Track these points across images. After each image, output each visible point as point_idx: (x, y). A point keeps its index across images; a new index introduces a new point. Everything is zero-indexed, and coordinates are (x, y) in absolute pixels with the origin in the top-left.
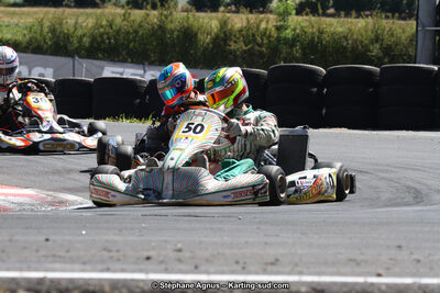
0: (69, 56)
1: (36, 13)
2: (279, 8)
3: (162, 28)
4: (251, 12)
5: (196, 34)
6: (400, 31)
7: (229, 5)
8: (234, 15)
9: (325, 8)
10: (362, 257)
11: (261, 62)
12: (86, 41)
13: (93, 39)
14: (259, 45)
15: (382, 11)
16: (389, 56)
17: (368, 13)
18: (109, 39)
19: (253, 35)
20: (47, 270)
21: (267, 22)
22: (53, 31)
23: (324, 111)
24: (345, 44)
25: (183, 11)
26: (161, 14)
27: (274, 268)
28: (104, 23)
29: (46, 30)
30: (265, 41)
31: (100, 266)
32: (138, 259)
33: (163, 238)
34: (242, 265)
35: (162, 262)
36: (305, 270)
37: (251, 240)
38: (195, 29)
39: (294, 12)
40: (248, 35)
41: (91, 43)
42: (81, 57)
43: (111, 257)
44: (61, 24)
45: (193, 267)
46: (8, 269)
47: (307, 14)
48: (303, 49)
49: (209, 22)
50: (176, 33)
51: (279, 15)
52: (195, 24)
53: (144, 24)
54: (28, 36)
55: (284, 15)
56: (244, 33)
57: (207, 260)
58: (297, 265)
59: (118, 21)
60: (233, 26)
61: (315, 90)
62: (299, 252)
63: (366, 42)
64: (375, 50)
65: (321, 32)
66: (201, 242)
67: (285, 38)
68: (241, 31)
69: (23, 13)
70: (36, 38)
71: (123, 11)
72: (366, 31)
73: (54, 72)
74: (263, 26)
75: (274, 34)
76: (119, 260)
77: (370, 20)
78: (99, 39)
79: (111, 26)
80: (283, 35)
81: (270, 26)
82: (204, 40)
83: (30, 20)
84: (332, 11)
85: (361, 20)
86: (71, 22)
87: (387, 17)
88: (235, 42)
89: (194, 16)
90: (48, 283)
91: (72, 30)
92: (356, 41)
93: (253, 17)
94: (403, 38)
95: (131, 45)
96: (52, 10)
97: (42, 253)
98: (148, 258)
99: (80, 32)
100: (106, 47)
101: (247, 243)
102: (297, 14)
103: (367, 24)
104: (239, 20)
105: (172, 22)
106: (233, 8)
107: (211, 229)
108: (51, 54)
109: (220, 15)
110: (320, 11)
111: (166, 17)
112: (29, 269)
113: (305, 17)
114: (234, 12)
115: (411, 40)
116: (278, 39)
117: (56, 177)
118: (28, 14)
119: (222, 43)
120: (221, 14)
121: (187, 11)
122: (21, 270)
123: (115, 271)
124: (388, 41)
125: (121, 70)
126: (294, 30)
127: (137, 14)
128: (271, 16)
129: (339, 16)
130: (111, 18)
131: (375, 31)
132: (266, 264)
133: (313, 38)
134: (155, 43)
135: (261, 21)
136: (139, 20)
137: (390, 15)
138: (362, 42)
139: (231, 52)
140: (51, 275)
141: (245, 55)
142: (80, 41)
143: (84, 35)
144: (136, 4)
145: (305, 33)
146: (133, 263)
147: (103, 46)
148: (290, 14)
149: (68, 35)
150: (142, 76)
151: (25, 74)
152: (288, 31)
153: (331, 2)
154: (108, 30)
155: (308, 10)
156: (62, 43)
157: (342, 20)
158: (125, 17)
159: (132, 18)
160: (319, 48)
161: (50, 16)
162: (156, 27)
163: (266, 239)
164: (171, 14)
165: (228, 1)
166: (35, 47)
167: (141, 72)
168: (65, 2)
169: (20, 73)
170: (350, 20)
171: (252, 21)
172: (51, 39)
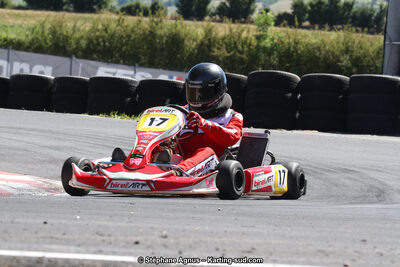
0: (67, 56)
1: (38, 16)
3: (152, 34)
4: (234, 22)
5: (183, 41)
6: (369, 44)
7: (213, 14)
8: (218, 24)
9: (301, 21)
10: (330, 249)
11: (241, 67)
12: (83, 43)
13: (90, 41)
14: (240, 53)
15: (353, 25)
16: (357, 66)
17: (340, 26)
18: (104, 41)
19: (235, 43)
20: (44, 251)
21: (248, 32)
22: (53, 33)
23: (298, 115)
24: (318, 54)
25: (172, 18)
26: (152, 21)
28: (100, 27)
29: (47, 32)
30: (246, 49)
31: (93, 249)
32: (128, 243)
33: (150, 225)
34: (221, 252)
35: (149, 247)
36: (278, 258)
37: (229, 229)
38: (182, 35)
39: (273, 23)
40: (230, 44)
41: (88, 45)
42: (78, 57)
43: (103, 241)
44: (61, 26)
45: (177, 253)
46: (10, 249)
47: (284, 26)
48: (280, 59)
49: (195, 30)
50: (165, 39)
51: (260, 25)
52: (183, 31)
53: (136, 29)
54: (30, 37)
55: (264, 25)
56: (227, 41)
57: (190, 247)
58: (271, 254)
59: (113, 26)
60: (216, 34)
61: (290, 95)
62: (273, 242)
63: (337, 53)
64: (345, 61)
65: (297, 43)
66: (184, 230)
67: (265, 49)
68: (224, 39)
69: (26, 16)
70: (37, 39)
71: (117, 17)
72: (338, 43)
73: (53, 70)
74: (244, 35)
76: (110, 243)
77: (341, 33)
78: (95, 42)
79: (106, 30)
80: (262, 44)
81: (251, 35)
82: (191, 46)
83: (32, 22)
84: (307, 23)
85: (333, 32)
86: (70, 25)
87: (357, 31)
88: (218, 48)
89: (182, 24)
90: (46, 262)
91: (71, 32)
92: (328, 52)
93: (235, 27)
94: (371, 49)
95: (124, 49)
96: (53, 14)
97: (41, 234)
98: (137, 243)
99: (77, 35)
100: (101, 49)
101: (226, 232)
102: (276, 25)
103: (339, 37)
104: (223, 29)
105: (161, 28)
106: (218, 18)
107: (193, 218)
108: (51, 54)
109: (205, 23)
110: (297, 23)
111: (157, 24)
112: (29, 249)
113: (283, 29)
114: (218, 21)
115: (378, 53)
116: (258, 47)
117: (52, 166)
118: (32, 17)
119: (206, 49)
120: (207, 23)
121: (175, 19)
122: (22, 249)
123: (107, 254)
124: (357, 53)
125: (113, 70)
126: (272, 39)
127: (130, 20)
128: (252, 27)
129: (314, 29)
130: (106, 23)
131: (346, 43)
132: (243, 252)
133: (289, 48)
134: (145, 47)
135: (242, 31)
136: (132, 26)
137: (359, 29)
138: (333, 53)
140: (49, 255)
141: (227, 61)
142: (78, 42)
143: (82, 37)
144: (130, 11)
145: (282, 42)
146: (123, 247)
147: (98, 48)
148: (270, 25)
149: (67, 37)
150: (132, 76)
151: (27, 71)
152: (267, 40)
153: (307, 15)
154: (104, 34)
155: (285, 22)
156: (61, 44)
157: (316, 32)
158: (119, 22)
159: (126, 24)
160: (295, 57)
161: (51, 19)
162: (147, 32)
163: (244, 230)
164: (161, 21)
165: (213, 11)
166: (36, 47)
167: (132, 73)
168: (65, 7)
169: (22, 70)
170: (323, 32)
171: (234, 30)
172: (51, 40)
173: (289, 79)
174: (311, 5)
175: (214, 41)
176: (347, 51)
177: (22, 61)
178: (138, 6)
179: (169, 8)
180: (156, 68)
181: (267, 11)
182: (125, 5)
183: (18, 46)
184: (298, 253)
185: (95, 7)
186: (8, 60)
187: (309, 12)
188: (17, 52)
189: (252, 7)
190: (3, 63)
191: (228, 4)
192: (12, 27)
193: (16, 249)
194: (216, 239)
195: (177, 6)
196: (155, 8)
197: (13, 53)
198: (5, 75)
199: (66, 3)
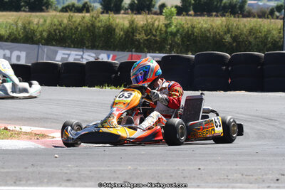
0: (35, 44)
3: (93, 25)
5: (114, 30)
6: (242, 26)
7: (126, 9)
9: (187, 11)
12: (45, 34)
13: (50, 33)
14: (154, 36)
15: (232, 14)
16: (236, 42)
18: (59, 32)
19: (150, 30)
21: (160, 21)
23: (230, 81)
24: (208, 35)
26: (92, 16)
28: (56, 23)
29: (20, 28)
30: (158, 33)
38: (114, 27)
39: (175, 14)
40: (147, 30)
41: (48, 36)
42: (43, 44)
48: (182, 39)
49: (122, 21)
50: (102, 29)
51: (167, 16)
52: (114, 23)
53: (81, 23)
54: (8, 32)
55: (171, 14)
56: (145, 28)
60: (137, 24)
61: (224, 68)
63: (222, 33)
64: (228, 38)
65: (193, 27)
68: (142, 27)
70: (13, 33)
72: (222, 26)
74: (156, 23)
75: (164, 29)
77: (224, 18)
78: (53, 33)
79: (60, 25)
80: (169, 30)
81: (161, 23)
82: (120, 33)
84: (192, 12)
87: (235, 17)
88: (139, 34)
89: (113, 17)
91: (35, 28)
92: (215, 33)
93: (150, 17)
94: (245, 30)
95: (74, 37)
96: (15, 13)
99: (41, 29)
100: (60, 38)
102: (177, 15)
103: (222, 22)
104: (141, 19)
105: (99, 21)
106: (130, 11)
108: (24, 43)
111: (96, 19)
113: (184, 18)
115: (250, 32)
116: (166, 32)
119: (131, 34)
125: (68, 52)
126: (176, 26)
127: (78, 17)
129: (204, 16)
130: (60, 20)
131: (227, 26)
133: (188, 31)
134: (88, 35)
135: (155, 21)
136: (78, 22)
138: (219, 33)
139: (138, 41)
141: (146, 42)
142: (41, 34)
143: (44, 30)
145: (183, 27)
147: (56, 37)
148: (173, 16)
149: (34, 31)
152: (173, 27)
153: (191, 7)
154: (59, 27)
155: (184, 13)
156: (30, 36)
158: (70, 19)
159: (74, 19)
160: (192, 38)
162: (89, 25)
165: (126, 6)
166: (12, 39)
167: (81, 53)
168: (23, 8)
169: (5, 55)
170: (211, 18)
171: (149, 21)
172: (23, 33)
175: (136, 28)
176: (228, 31)
178: (73, 6)
180: (97, 49)
182: (65, 5)
185: (44, 8)
187: (193, 5)
195: (101, 4)
199: (23, 6)
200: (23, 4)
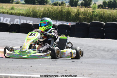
0: (37, 18)
2: (93, 6)
3: (62, 11)
4: (86, 7)
5: (71, 13)
8: (81, 8)
9: (105, 7)
11: (88, 20)
12: (42, 14)
13: (44, 13)
14: (88, 16)
17: (116, 8)
18: (48, 13)
19: (86, 14)
20: (31, 74)
21: (90, 10)
22: (33, 11)
23: (105, 34)
24: (110, 16)
25: (67, 7)
26: (62, 7)
27: (91, 76)
28: (46, 9)
29: (31, 11)
30: (89, 15)
32: (55, 72)
34: (83, 75)
37: (85, 68)
38: (70, 11)
39: (97, 8)
40: (84, 14)
41: (43, 14)
42: (40, 18)
43: (48, 72)
44: (35, 9)
46: (21, 74)
47: (100, 8)
48: (99, 18)
49: (74, 10)
50: (65, 12)
51: (93, 8)
53: (57, 10)
54: (26, 12)
55: (94, 8)
56: (84, 13)
60: (80, 11)
61: (102, 28)
65: (104, 13)
67: (94, 15)
68: (83, 12)
69: (25, 6)
70: (28, 13)
71: (51, 6)
72: (116, 13)
73: (33, 22)
74: (89, 11)
75: (92, 13)
76: (50, 72)
79: (48, 10)
80: (94, 14)
82: (73, 14)
83: (27, 8)
84: (107, 8)
85: (115, 10)
86: (38, 9)
88: (81, 15)
89: (70, 8)
91: (38, 11)
92: (113, 16)
93: (86, 9)
95: (53, 15)
96: (33, 5)
97: (30, 70)
98: (58, 72)
99: (40, 12)
102: (98, 8)
104: (82, 9)
105: (64, 9)
106: (81, 6)
107: (74, 65)
108: (32, 17)
110: (104, 8)
111: (63, 8)
112: (27, 74)
113: (100, 9)
116: (93, 15)
118: (27, 6)
119: (78, 15)
120: (78, 8)
121: (68, 7)
122: (24, 74)
126: (97, 12)
127: (55, 7)
128: (91, 9)
129: (109, 9)
130: (48, 8)
133: (102, 15)
134: (60, 15)
135: (88, 10)
136: (56, 8)
138: (115, 16)
139: (80, 18)
140: (32, 76)
141: (84, 19)
142: (40, 14)
143: (41, 12)
144: (55, 4)
145: (100, 13)
146: (54, 73)
147: (46, 15)
148: (96, 8)
150: (56, 23)
151: (25, 22)
152: (95, 13)
153: (107, 5)
154: (47, 11)
155: (101, 7)
156: (35, 14)
157: (110, 10)
158: (52, 8)
159: (54, 8)
160: (104, 17)
161: (32, 7)
162: (60, 11)
163: (89, 68)
164: (64, 7)
165: (79, 4)
166: (28, 15)
167: (56, 22)
168: (36, 3)
169: (24, 22)
170: (112, 10)
171: (86, 10)
172: (32, 13)
173: (102, 24)
174: (108, 2)
175: (80, 13)
177: (24, 19)
178: (57, 3)
179: (67, 3)
180: (63, 21)
181: (95, 4)
182: (54, 3)
183: (23, 15)
184: (105, 75)
185: (45, 3)
186: (20, 19)
187: (108, 4)
188: (22, 17)
189: (91, 3)
190: (18, 20)
191: (84, 2)
192: (21, 9)
193: (23, 74)
194: (81, 71)
195: (69, 3)
196: (62, 3)
197: (21, 17)
198: (19, 23)
199: (37, 2)
200: (36, 1)
